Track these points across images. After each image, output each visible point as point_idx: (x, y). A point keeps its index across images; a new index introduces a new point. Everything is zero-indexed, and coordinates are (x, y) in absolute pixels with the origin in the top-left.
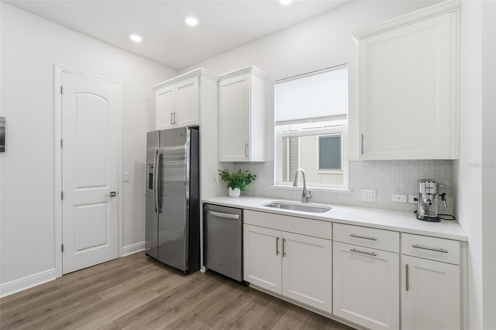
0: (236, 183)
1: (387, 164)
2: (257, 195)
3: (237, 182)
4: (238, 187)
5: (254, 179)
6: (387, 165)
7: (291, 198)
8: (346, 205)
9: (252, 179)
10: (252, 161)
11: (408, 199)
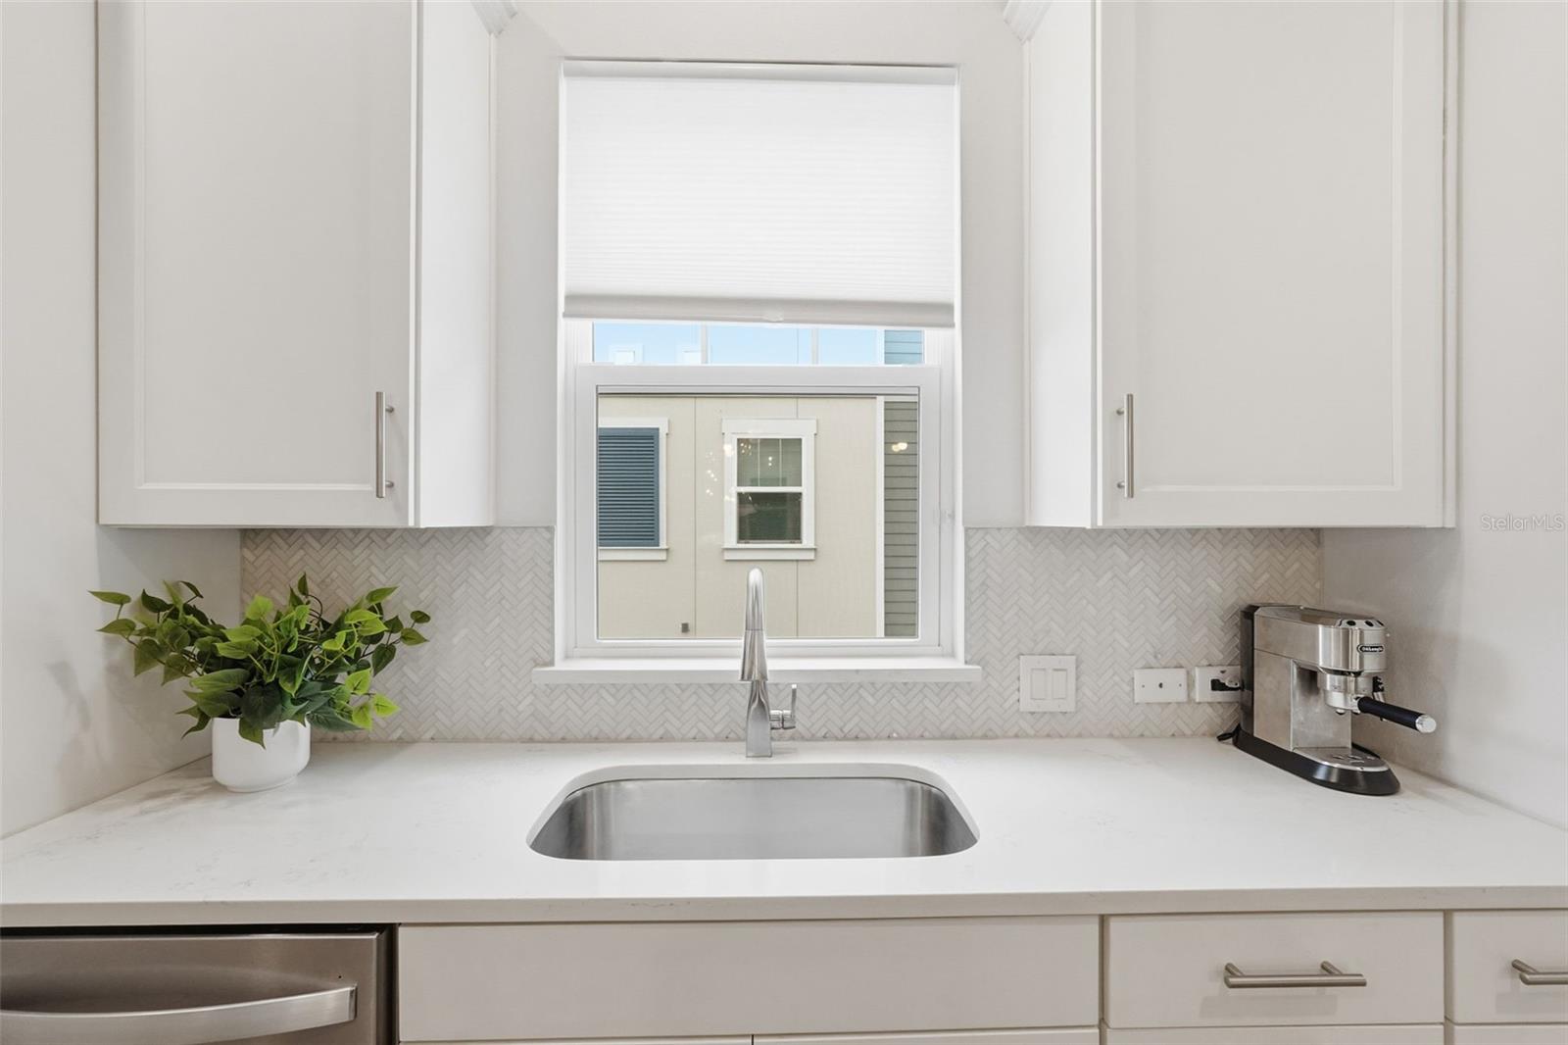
0: (290, 689)
1: (1115, 543)
2: (428, 736)
3: (292, 678)
4: (298, 716)
5: (412, 638)
6: (1115, 546)
7: (661, 732)
8: (954, 737)
9: (396, 636)
10: (423, 526)
11: (1190, 685)
